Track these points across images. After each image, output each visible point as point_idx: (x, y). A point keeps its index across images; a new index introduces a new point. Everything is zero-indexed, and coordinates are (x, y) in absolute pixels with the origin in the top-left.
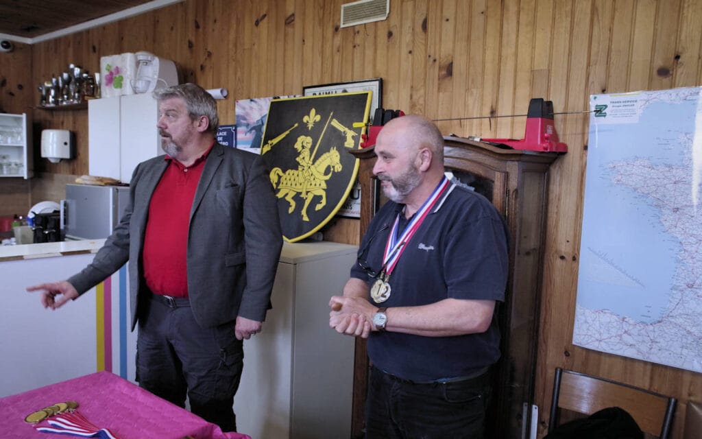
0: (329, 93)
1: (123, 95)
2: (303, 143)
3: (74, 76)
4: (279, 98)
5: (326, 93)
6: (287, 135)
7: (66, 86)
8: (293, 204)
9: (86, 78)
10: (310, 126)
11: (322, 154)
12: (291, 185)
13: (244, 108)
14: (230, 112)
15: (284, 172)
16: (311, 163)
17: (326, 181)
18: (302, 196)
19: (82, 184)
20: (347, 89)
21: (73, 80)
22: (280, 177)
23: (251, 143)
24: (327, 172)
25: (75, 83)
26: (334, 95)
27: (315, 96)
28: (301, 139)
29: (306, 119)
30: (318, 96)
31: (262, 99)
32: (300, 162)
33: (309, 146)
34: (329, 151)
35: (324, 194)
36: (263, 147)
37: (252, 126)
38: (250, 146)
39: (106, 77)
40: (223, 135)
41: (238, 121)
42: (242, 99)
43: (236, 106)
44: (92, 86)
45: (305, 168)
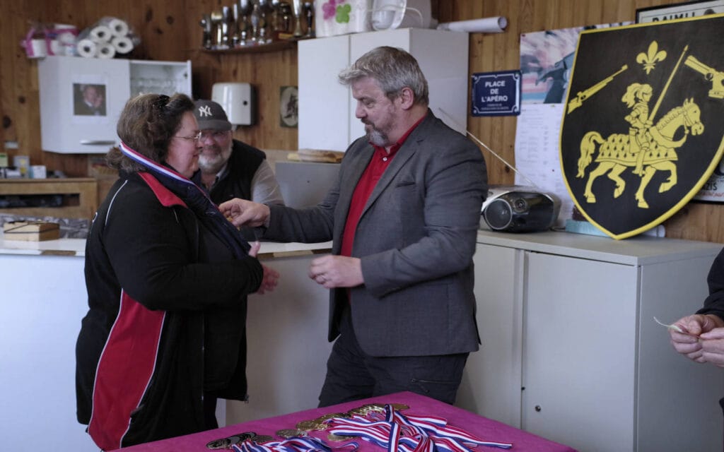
0: (681, 16)
1: (353, 33)
2: (637, 94)
3: (257, 3)
4: (594, 27)
5: (676, 17)
6: (609, 84)
7: (245, 18)
8: (621, 184)
9: (278, 5)
10: (649, 68)
11: (670, 110)
12: (618, 156)
13: (534, 45)
14: (511, 52)
15: (605, 137)
16: (651, 123)
17: (677, 150)
18: (636, 172)
19: (298, 161)
20: (714, 9)
21: (256, 8)
22: (598, 145)
23: (545, 96)
24: (678, 135)
25: (259, 14)
26: (690, 19)
27: (656, 23)
28: (632, 89)
29: (641, 58)
30: (661, 22)
31: (566, 30)
32: (632, 122)
33: (648, 98)
34: (681, 105)
35: (673, 168)
36: (569, 102)
37: (547, 72)
38: (543, 100)
39: (324, 7)
40: (499, 86)
41: (525, 64)
42: (531, 31)
43: (522, 42)
44: (286, 18)
45: (641, 131)
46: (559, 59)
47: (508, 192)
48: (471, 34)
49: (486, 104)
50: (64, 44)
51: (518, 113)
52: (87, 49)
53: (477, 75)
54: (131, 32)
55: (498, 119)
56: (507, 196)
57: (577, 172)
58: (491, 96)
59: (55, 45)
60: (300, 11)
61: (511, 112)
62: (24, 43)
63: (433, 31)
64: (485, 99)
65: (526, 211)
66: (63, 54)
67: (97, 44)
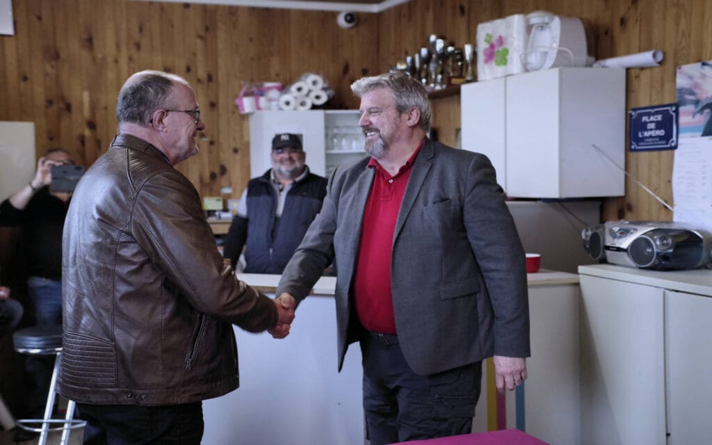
1: (509, 75)
3: (436, 52)
7: (425, 66)
9: (452, 53)
13: (691, 78)
14: (667, 86)
21: (434, 56)
23: (702, 129)
25: (437, 62)
37: (704, 104)
38: (701, 133)
39: (485, 52)
40: (655, 120)
41: (681, 96)
42: (688, 62)
43: (678, 75)
44: (460, 64)
47: (652, 228)
48: (628, 70)
49: (643, 139)
50: (270, 100)
51: (676, 147)
52: (288, 103)
53: (635, 110)
54: (326, 85)
55: (655, 154)
56: (651, 233)
58: (648, 130)
59: (262, 101)
60: (471, 57)
61: (668, 146)
62: (237, 102)
63: (589, 69)
64: (642, 134)
65: (670, 249)
66: (269, 108)
67: (296, 98)
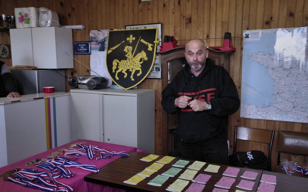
0: (138, 28)
1: (31, 27)
2: (128, 49)
4: (113, 30)
5: (136, 28)
8: (126, 74)
10: (131, 42)
11: (138, 53)
12: (124, 66)
13: (94, 34)
14: (87, 36)
15: (120, 61)
16: (133, 57)
17: (141, 64)
18: (130, 71)
19: (15, 69)
20: (146, 27)
22: (118, 63)
24: (141, 60)
26: (140, 29)
27: (131, 30)
28: (127, 47)
29: (128, 39)
30: (132, 29)
31: (105, 30)
32: (127, 57)
33: (131, 50)
34: (141, 52)
35: (140, 69)
36: (108, 51)
37: (99, 42)
38: (98, 50)
39: (19, 18)
40: (83, 46)
41: (92, 39)
42: (93, 30)
43: (90, 33)
45: (130, 59)
46: (103, 38)
48: (73, 30)
49: (79, 51)
51: (91, 54)
53: (76, 42)
55: (84, 56)
57: (113, 71)
58: (81, 49)
60: (6, 19)
61: (88, 53)
63: (60, 28)
65: (100, 83)
